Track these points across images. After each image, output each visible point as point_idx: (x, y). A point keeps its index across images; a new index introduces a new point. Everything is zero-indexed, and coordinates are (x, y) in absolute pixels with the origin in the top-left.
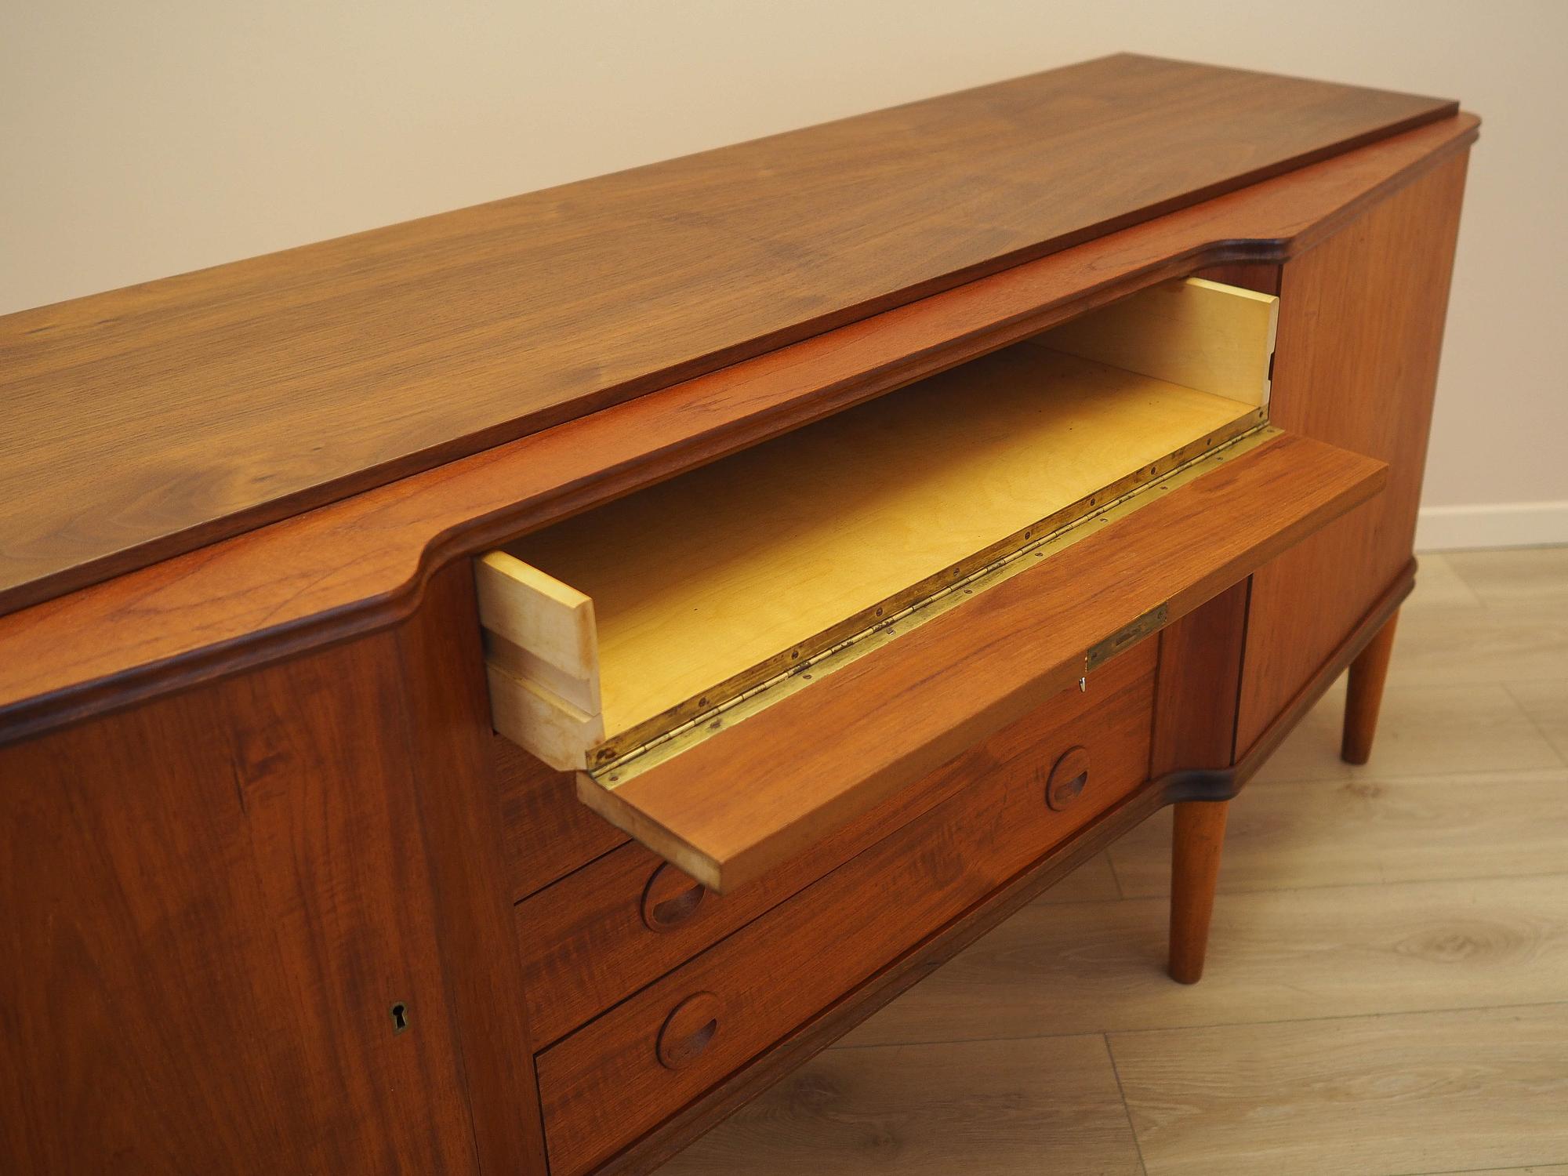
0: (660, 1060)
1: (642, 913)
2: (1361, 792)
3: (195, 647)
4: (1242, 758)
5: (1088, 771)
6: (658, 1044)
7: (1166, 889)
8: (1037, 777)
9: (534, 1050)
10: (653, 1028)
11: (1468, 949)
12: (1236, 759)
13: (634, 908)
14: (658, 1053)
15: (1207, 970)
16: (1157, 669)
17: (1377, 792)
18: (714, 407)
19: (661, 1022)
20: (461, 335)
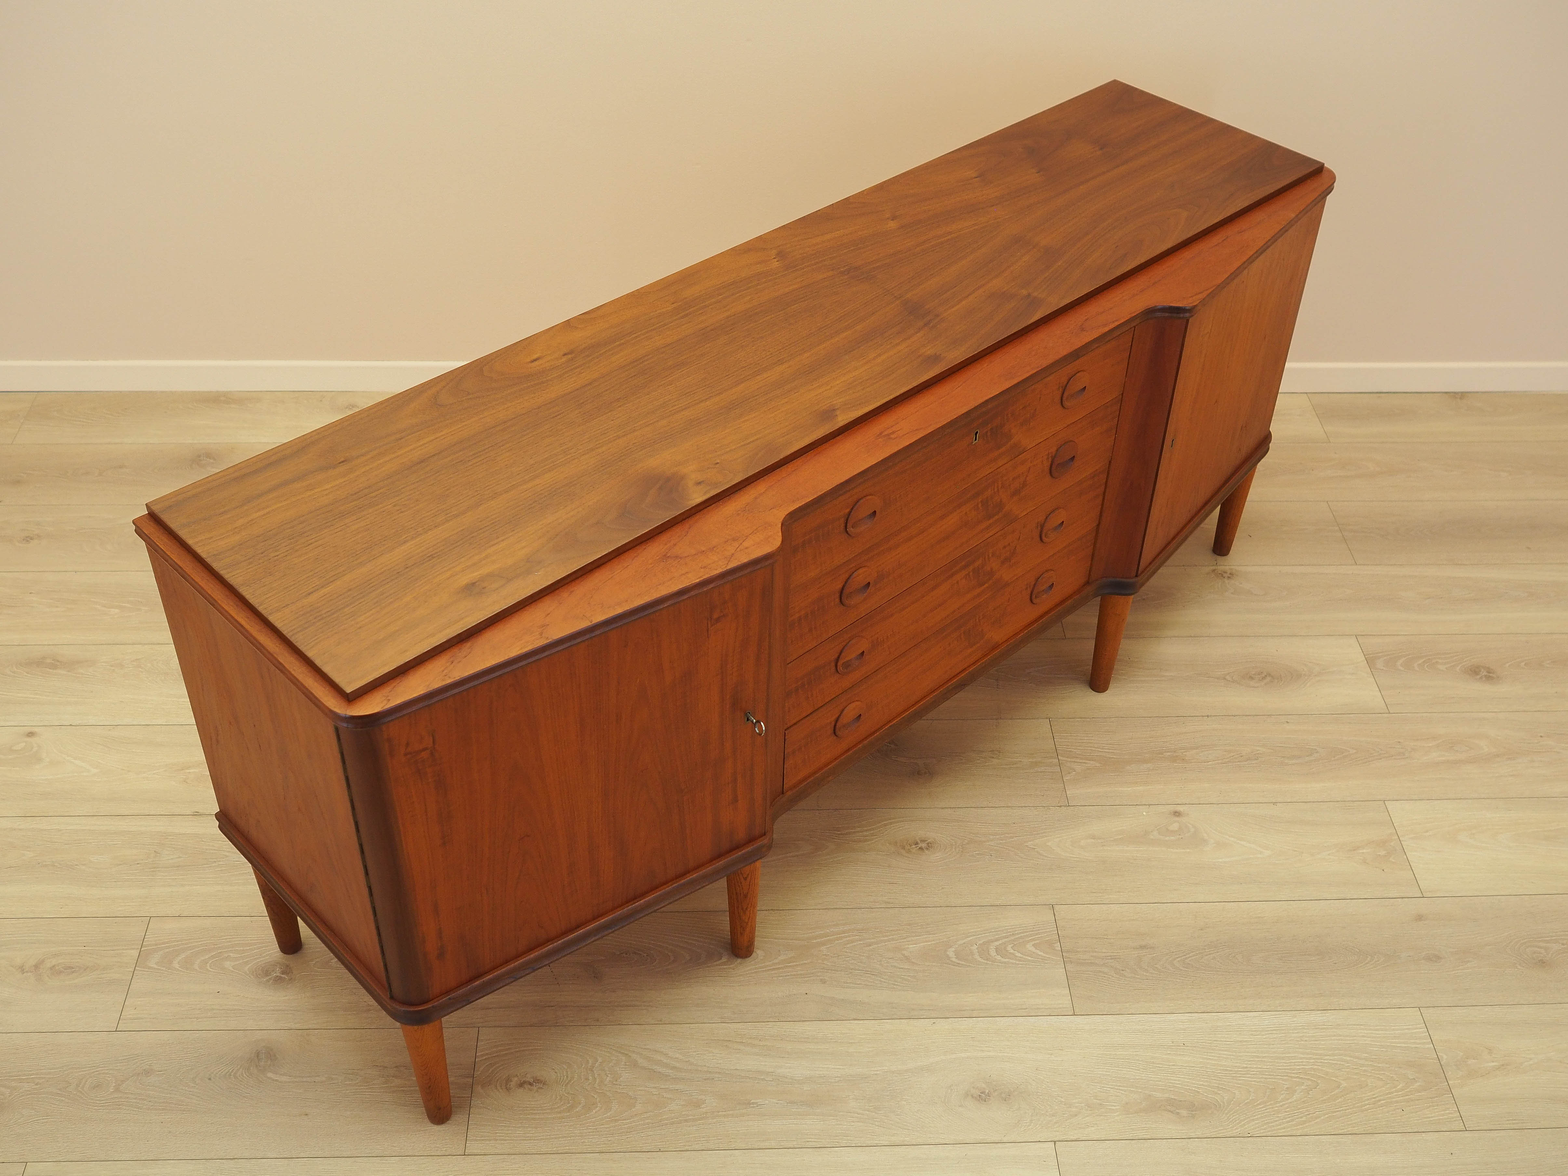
0: (835, 733)
1: (836, 666)
2: (1222, 575)
3: (705, 577)
4: (1143, 572)
5: (1054, 584)
6: (835, 726)
7: (1094, 633)
8: (1027, 588)
9: (785, 728)
10: (834, 717)
11: (1268, 679)
12: (1139, 572)
13: (833, 664)
14: (834, 730)
15: (1112, 686)
16: (1098, 525)
17: (1231, 576)
18: (893, 436)
19: (837, 716)
20: (758, 377)
